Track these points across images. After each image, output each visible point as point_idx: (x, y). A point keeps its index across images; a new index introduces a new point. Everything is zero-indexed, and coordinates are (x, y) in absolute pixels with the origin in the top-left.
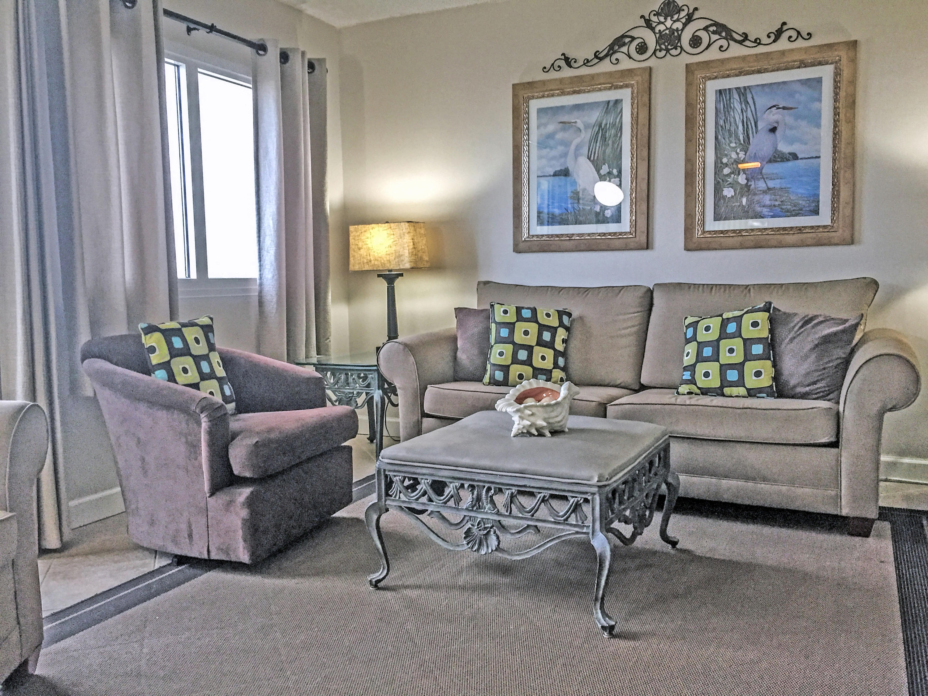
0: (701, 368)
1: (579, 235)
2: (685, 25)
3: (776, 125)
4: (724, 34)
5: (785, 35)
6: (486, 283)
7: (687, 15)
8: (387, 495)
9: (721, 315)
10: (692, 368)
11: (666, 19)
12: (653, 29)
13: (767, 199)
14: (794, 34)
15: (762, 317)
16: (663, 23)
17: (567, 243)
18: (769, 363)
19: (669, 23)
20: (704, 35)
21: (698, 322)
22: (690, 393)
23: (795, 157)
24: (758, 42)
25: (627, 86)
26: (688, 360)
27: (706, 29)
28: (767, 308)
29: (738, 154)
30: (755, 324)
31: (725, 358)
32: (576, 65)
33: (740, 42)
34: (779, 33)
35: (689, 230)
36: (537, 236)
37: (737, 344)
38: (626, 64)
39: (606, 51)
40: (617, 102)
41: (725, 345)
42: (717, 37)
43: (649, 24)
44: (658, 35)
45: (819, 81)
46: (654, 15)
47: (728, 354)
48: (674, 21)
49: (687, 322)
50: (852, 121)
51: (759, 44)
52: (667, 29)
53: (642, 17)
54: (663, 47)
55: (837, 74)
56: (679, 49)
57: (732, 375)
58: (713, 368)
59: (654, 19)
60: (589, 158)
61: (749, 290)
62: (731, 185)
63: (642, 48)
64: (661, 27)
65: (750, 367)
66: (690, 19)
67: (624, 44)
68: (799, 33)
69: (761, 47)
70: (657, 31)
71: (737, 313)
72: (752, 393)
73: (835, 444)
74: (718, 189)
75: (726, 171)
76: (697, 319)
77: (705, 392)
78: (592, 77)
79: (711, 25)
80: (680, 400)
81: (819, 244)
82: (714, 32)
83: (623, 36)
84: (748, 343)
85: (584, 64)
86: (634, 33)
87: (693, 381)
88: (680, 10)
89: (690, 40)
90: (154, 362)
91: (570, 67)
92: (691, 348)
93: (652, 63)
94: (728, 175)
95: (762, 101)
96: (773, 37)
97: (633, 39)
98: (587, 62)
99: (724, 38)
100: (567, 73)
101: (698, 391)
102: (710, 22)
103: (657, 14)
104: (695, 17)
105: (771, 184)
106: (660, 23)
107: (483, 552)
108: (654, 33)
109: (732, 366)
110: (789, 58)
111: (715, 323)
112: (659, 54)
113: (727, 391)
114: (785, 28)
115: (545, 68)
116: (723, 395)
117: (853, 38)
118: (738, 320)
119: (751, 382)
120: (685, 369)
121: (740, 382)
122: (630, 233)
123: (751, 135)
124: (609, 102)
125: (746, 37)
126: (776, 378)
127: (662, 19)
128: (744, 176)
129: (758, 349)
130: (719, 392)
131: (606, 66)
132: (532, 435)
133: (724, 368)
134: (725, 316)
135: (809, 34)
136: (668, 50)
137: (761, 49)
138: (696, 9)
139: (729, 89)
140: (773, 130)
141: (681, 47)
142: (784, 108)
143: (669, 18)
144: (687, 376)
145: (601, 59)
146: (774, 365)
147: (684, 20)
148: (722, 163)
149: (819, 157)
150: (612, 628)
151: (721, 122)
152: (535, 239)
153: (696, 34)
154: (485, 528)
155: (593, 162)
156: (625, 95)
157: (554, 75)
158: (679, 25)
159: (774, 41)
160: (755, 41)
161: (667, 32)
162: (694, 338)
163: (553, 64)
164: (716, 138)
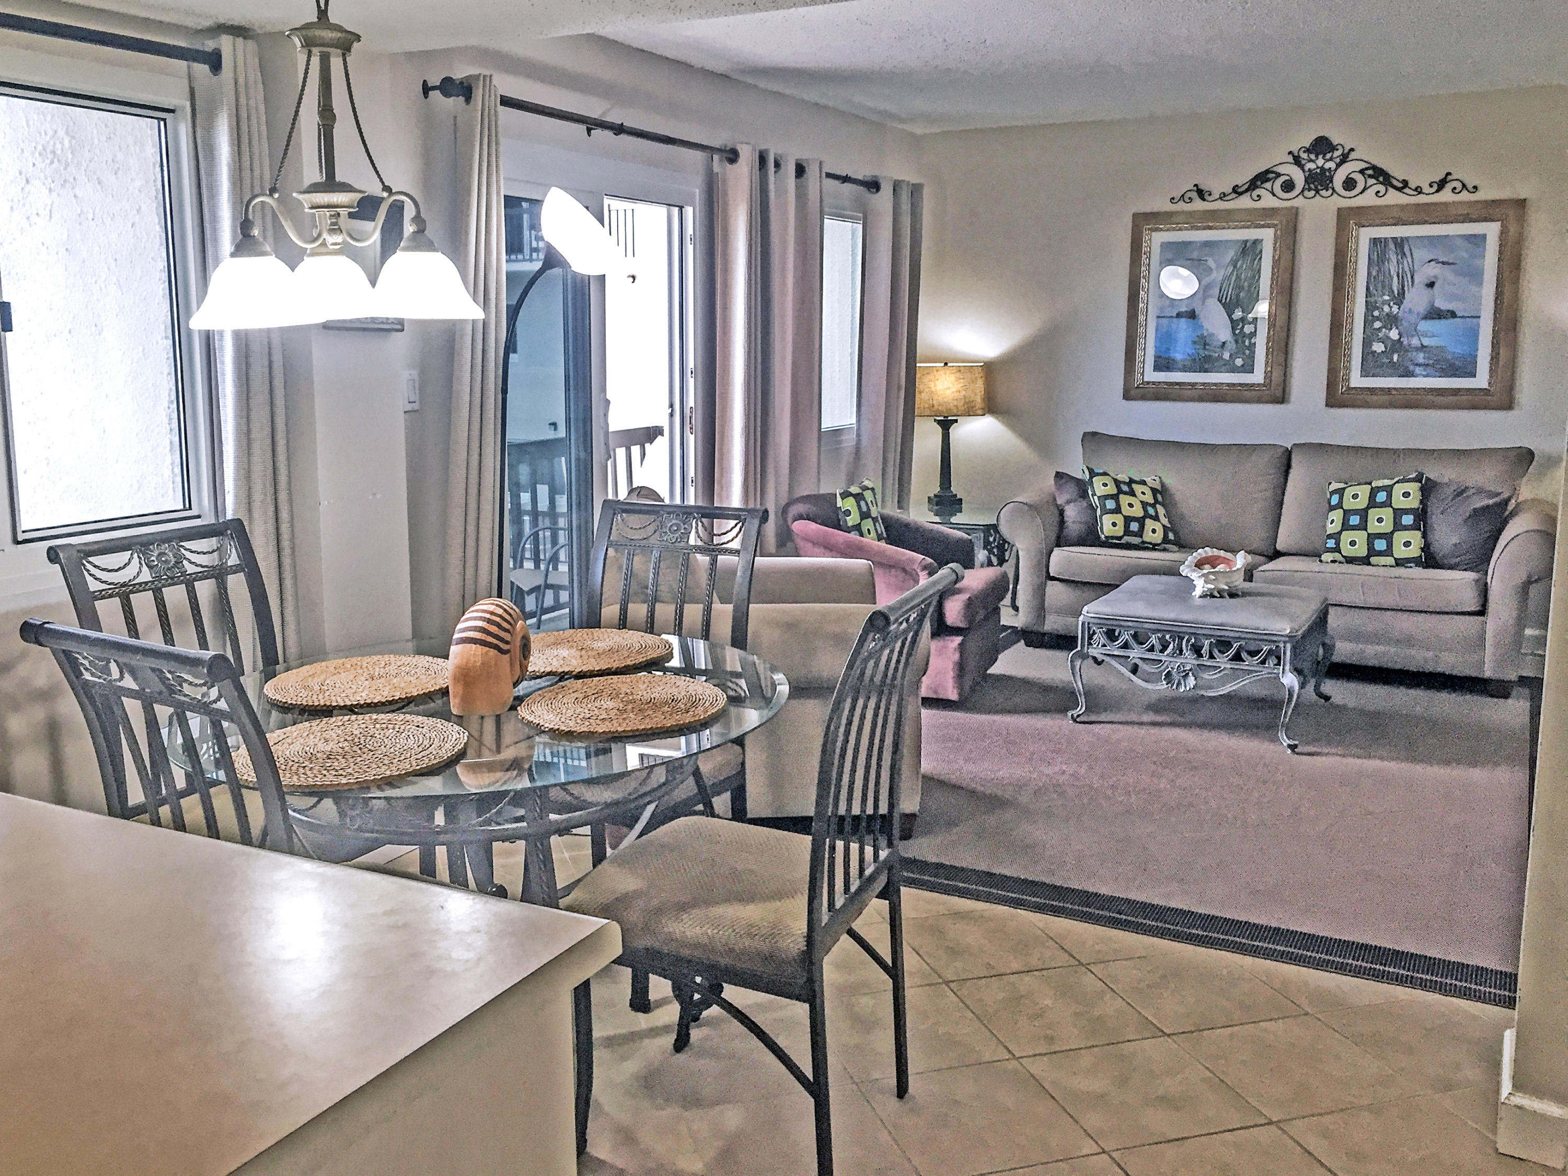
0: (1347, 537)
1: (1203, 384)
2: (1338, 165)
3: (1433, 280)
4: (1381, 179)
5: (1449, 187)
6: (1094, 434)
7: (1343, 155)
8: (1090, 644)
9: (1370, 484)
10: (1337, 536)
11: (1317, 157)
12: (1301, 166)
13: (1420, 357)
14: (1458, 185)
15: (1413, 488)
16: (1313, 161)
17: (1189, 392)
18: (1418, 534)
19: (1320, 162)
20: (1359, 178)
21: (1344, 489)
22: (1333, 562)
23: (1453, 314)
24: (1419, 190)
25: (1269, 226)
26: (1331, 529)
27: (1362, 172)
28: (1418, 479)
29: (1391, 307)
30: (1406, 495)
31: (1374, 527)
32: (1210, 198)
33: (1399, 190)
34: (1442, 184)
35: (1331, 385)
36: (1154, 383)
37: (1387, 514)
38: (1268, 201)
39: (1246, 186)
40: (1256, 242)
41: (1373, 514)
42: (1374, 181)
43: (1297, 161)
44: (1307, 174)
45: (1484, 237)
46: (1304, 152)
47: (1377, 523)
48: (1327, 160)
49: (1332, 488)
50: (1516, 281)
51: (1420, 193)
52: (1318, 167)
53: (1290, 153)
54: (1312, 186)
55: (1503, 233)
56: (1330, 191)
57: (1380, 545)
58: (1361, 537)
59: (1305, 156)
60: (1220, 301)
61: (1399, 456)
62: (1381, 340)
63: (1288, 186)
64: (1311, 166)
65: (1400, 538)
66: (1344, 159)
67: (1268, 180)
68: (1464, 186)
69: (1421, 195)
70: (1306, 168)
71: (1387, 482)
72: (1399, 563)
73: (1482, 612)
74: (1367, 343)
75: (1377, 325)
76: (1342, 485)
77: (1350, 560)
78: (1229, 212)
79: (1367, 169)
80: (1322, 567)
81: (1474, 407)
82: (1370, 176)
83: (1268, 171)
84: (1398, 513)
85: (1221, 198)
86: (1280, 169)
87: (1337, 550)
88: (1333, 148)
89: (1344, 182)
90: (850, 524)
91: (1204, 200)
92: (1337, 515)
93: (1299, 202)
94: (1379, 329)
95: (1421, 254)
96: (1435, 187)
97: (1279, 175)
98: (1222, 197)
99: (1381, 183)
100: (1198, 205)
101: (1342, 559)
102: (1367, 165)
103: (1308, 151)
104: (1350, 158)
105: (1426, 342)
106: (1311, 161)
107: (1182, 689)
108: (1304, 171)
109: (1380, 536)
110: (1453, 211)
111: (1364, 492)
112: (1306, 193)
113: (1373, 560)
114: (1449, 178)
115: (1173, 198)
116: (1369, 564)
117: (1522, 197)
118: (1389, 490)
119: (1400, 552)
120: (1330, 536)
121: (1388, 552)
122: (1264, 385)
123: (1406, 288)
124: (1247, 241)
125: (1405, 183)
126: (1426, 548)
127: (1313, 157)
128: (1397, 331)
129: (1408, 520)
130: (1365, 561)
131: (1245, 202)
132: (1214, 597)
133: (1371, 538)
134: (1374, 485)
135: (1475, 187)
136: (1317, 192)
137: (1422, 199)
138: (1352, 150)
139: (1385, 239)
140: (1431, 285)
141: (1333, 189)
142: (1443, 263)
143: (1320, 157)
144: (1331, 543)
145: (1240, 194)
146: (1424, 536)
147: (1338, 160)
148: (1373, 316)
149: (1479, 317)
150: (1296, 746)
151: (1374, 273)
152: (1150, 386)
153: (1350, 176)
154: (1184, 671)
155: (1224, 305)
156: (1267, 235)
157: (1182, 206)
158: (1331, 165)
159: (1437, 191)
160: (1416, 190)
161: (1318, 170)
162: (1340, 505)
163: (1183, 196)
164: (1368, 289)
